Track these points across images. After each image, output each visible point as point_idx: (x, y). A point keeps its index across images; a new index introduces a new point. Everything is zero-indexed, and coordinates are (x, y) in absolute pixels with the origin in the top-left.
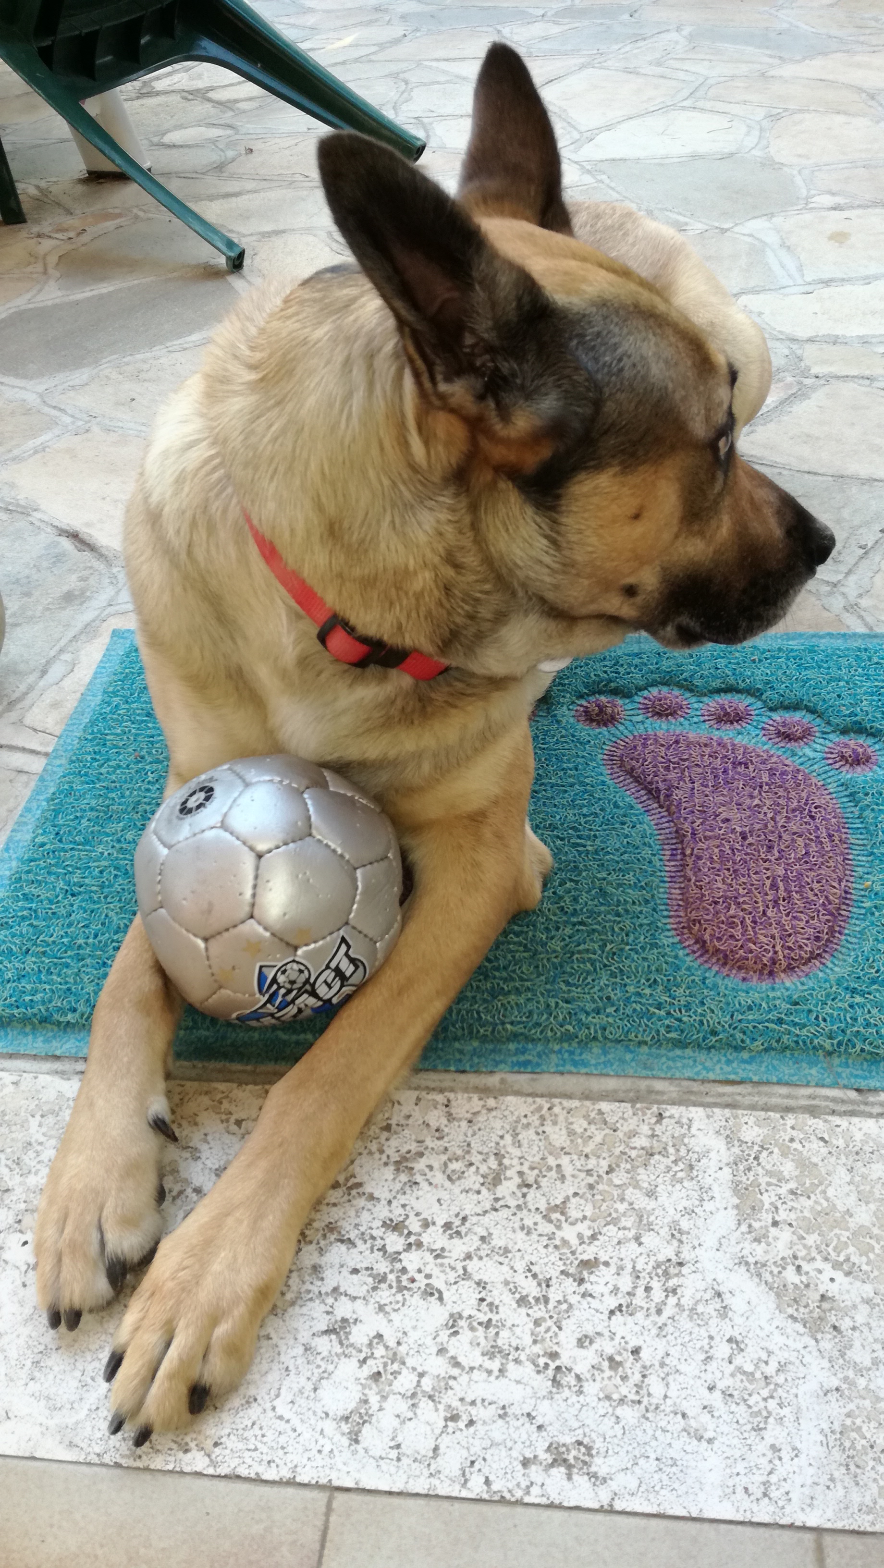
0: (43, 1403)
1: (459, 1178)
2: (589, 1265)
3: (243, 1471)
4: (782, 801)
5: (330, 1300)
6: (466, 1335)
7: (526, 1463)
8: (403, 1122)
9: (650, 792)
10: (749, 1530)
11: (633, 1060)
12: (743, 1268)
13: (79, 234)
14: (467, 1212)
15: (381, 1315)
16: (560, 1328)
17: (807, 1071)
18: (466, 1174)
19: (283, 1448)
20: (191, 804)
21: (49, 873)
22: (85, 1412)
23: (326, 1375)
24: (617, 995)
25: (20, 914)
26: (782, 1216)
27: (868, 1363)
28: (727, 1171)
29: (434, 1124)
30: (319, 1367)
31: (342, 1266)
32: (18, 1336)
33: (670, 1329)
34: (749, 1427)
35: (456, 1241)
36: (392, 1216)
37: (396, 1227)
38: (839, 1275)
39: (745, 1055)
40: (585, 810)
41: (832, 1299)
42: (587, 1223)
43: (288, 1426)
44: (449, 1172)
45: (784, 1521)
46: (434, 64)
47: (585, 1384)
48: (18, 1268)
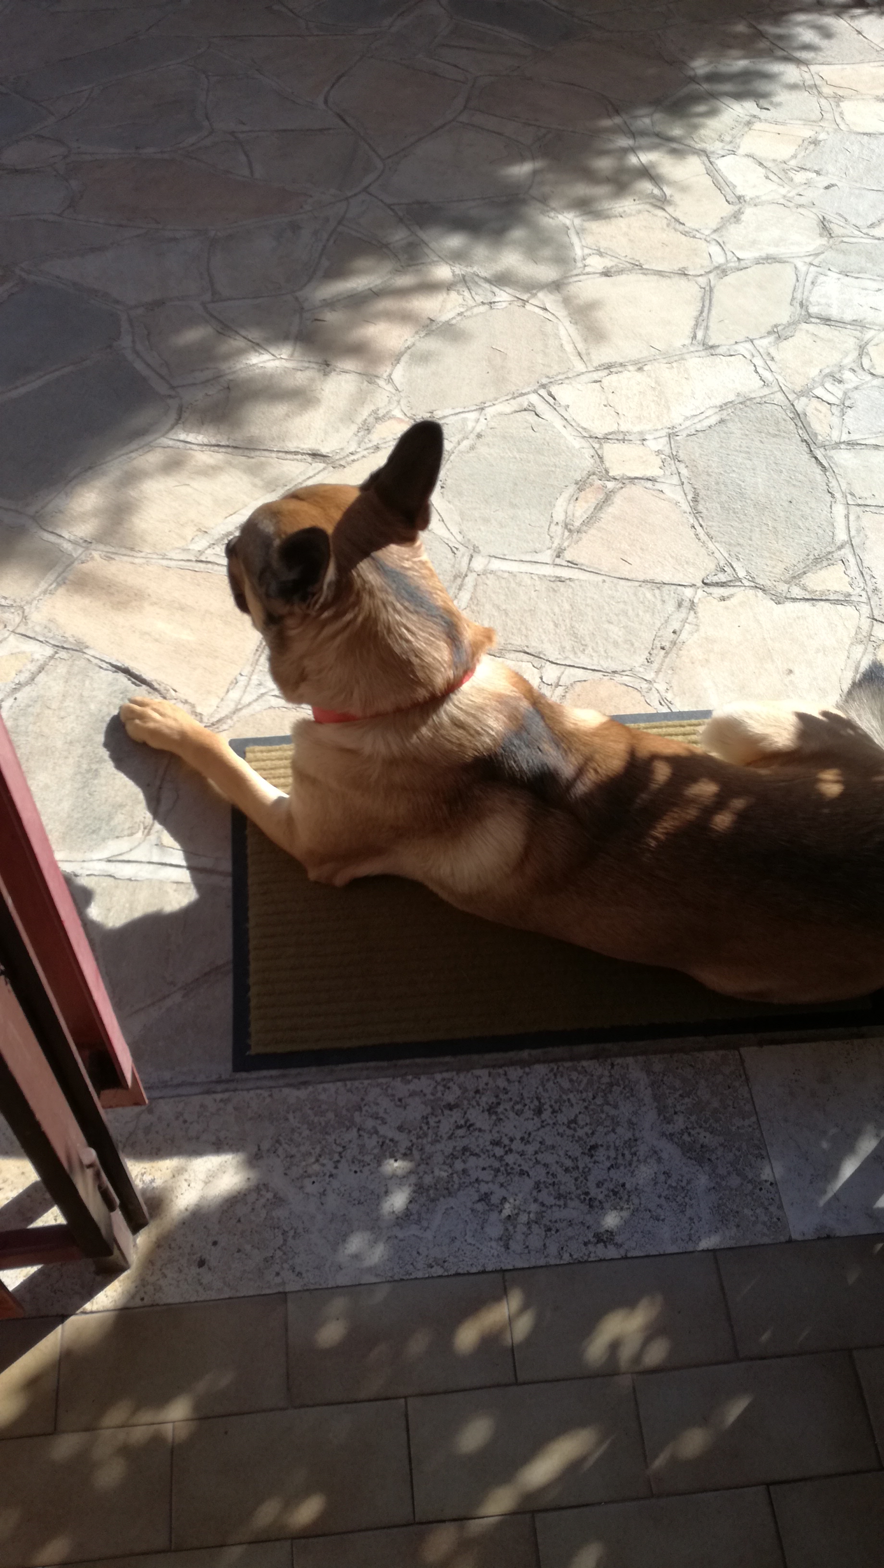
1: (521, 1113)
2: (594, 1147)
3: (461, 1271)
5: (476, 1185)
6: (545, 1192)
7: (585, 1244)
8: (485, 1087)
10: (684, 1256)
12: (665, 1138)
14: (530, 1130)
15: (503, 1188)
16: (587, 1180)
18: (524, 1111)
19: (475, 1256)
26: (678, 1108)
27: (725, 1174)
28: (649, 1089)
30: (480, 1218)
33: (636, 1172)
34: (679, 1211)
35: (528, 1146)
36: (493, 1138)
37: (496, 1143)
38: (708, 1135)
41: (706, 1146)
42: (588, 1127)
44: (515, 1110)
47: (604, 1204)
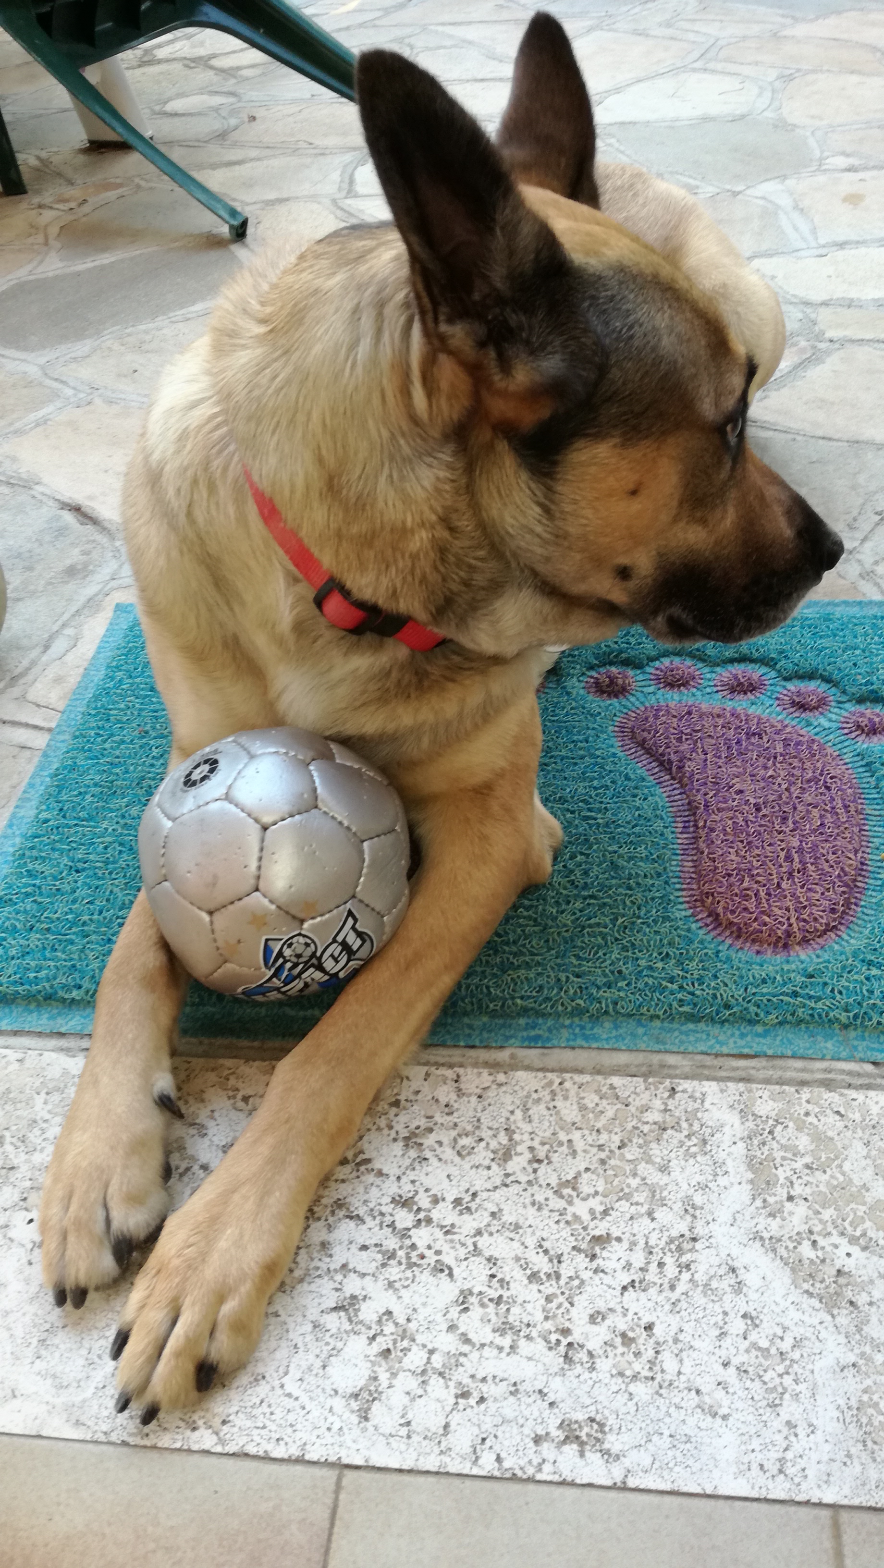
0: (49, 1381)
1: (469, 1154)
2: (601, 1240)
3: (252, 1449)
4: (797, 772)
5: (339, 1277)
6: (476, 1312)
7: (538, 1440)
8: (412, 1097)
9: (661, 764)
10: (764, 1507)
11: (645, 1034)
12: (758, 1244)
13: (80, 204)
14: (477, 1188)
15: (391, 1292)
16: (572, 1304)
17: (822, 1045)
18: (476, 1150)
19: (291, 1425)
20: (196, 776)
21: (53, 849)
22: (92, 1390)
23: (335, 1352)
24: (628, 969)
25: (23, 890)
26: (797, 1190)
28: (741, 1145)
29: (443, 1100)
30: (327, 1344)
31: (351, 1243)
32: (24, 1314)
33: (683, 1305)
34: (765, 1403)
35: (466, 1217)
36: (401, 1192)
37: (405, 1203)
38: (855, 1250)
39: (759, 1029)
40: (595, 783)
41: (849, 1274)
42: (599, 1198)
43: (297, 1403)
44: (458, 1148)
45: (800, 1498)
46: (440, 29)
47: (598, 1361)
48: (23, 1246)
